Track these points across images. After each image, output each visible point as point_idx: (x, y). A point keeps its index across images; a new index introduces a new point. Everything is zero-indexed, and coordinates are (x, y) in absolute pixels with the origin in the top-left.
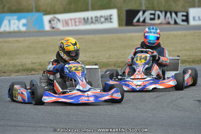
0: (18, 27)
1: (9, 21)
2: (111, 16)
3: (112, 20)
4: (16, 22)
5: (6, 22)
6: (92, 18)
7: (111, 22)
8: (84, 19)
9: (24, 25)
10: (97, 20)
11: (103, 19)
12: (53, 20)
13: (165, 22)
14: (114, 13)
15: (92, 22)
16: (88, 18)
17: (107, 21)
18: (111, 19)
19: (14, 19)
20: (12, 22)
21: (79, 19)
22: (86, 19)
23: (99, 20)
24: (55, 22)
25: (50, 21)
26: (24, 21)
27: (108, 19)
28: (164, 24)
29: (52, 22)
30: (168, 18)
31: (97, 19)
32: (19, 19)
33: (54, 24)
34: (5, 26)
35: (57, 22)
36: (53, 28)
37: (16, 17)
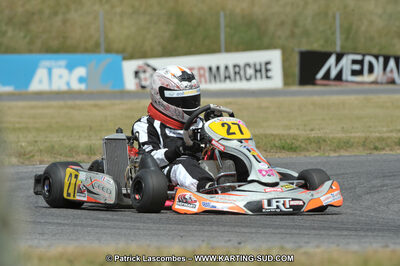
0: (68, 84)
1: (50, 71)
2: (267, 63)
3: (269, 74)
4: (65, 72)
5: (41, 73)
6: (226, 68)
7: (267, 77)
8: (210, 69)
9: (81, 80)
10: (237, 72)
11: (250, 72)
12: (145, 72)
13: (384, 79)
14: (275, 57)
15: (227, 77)
16: (218, 68)
17: (258, 75)
18: (267, 70)
19: (60, 67)
20: (56, 72)
21: (200, 69)
22: (214, 69)
23: (242, 73)
24: (147, 75)
25: (137, 73)
26: (81, 71)
27: (263, 70)
28: (382, 83)
29: (142, 75)
30: (392, 71)
31: (237, 69)
32: (70, 68)
33: (146, 79)
34: (41, 82)
35: (152, 75)
36: (143, 87)
37: (63, 63)
